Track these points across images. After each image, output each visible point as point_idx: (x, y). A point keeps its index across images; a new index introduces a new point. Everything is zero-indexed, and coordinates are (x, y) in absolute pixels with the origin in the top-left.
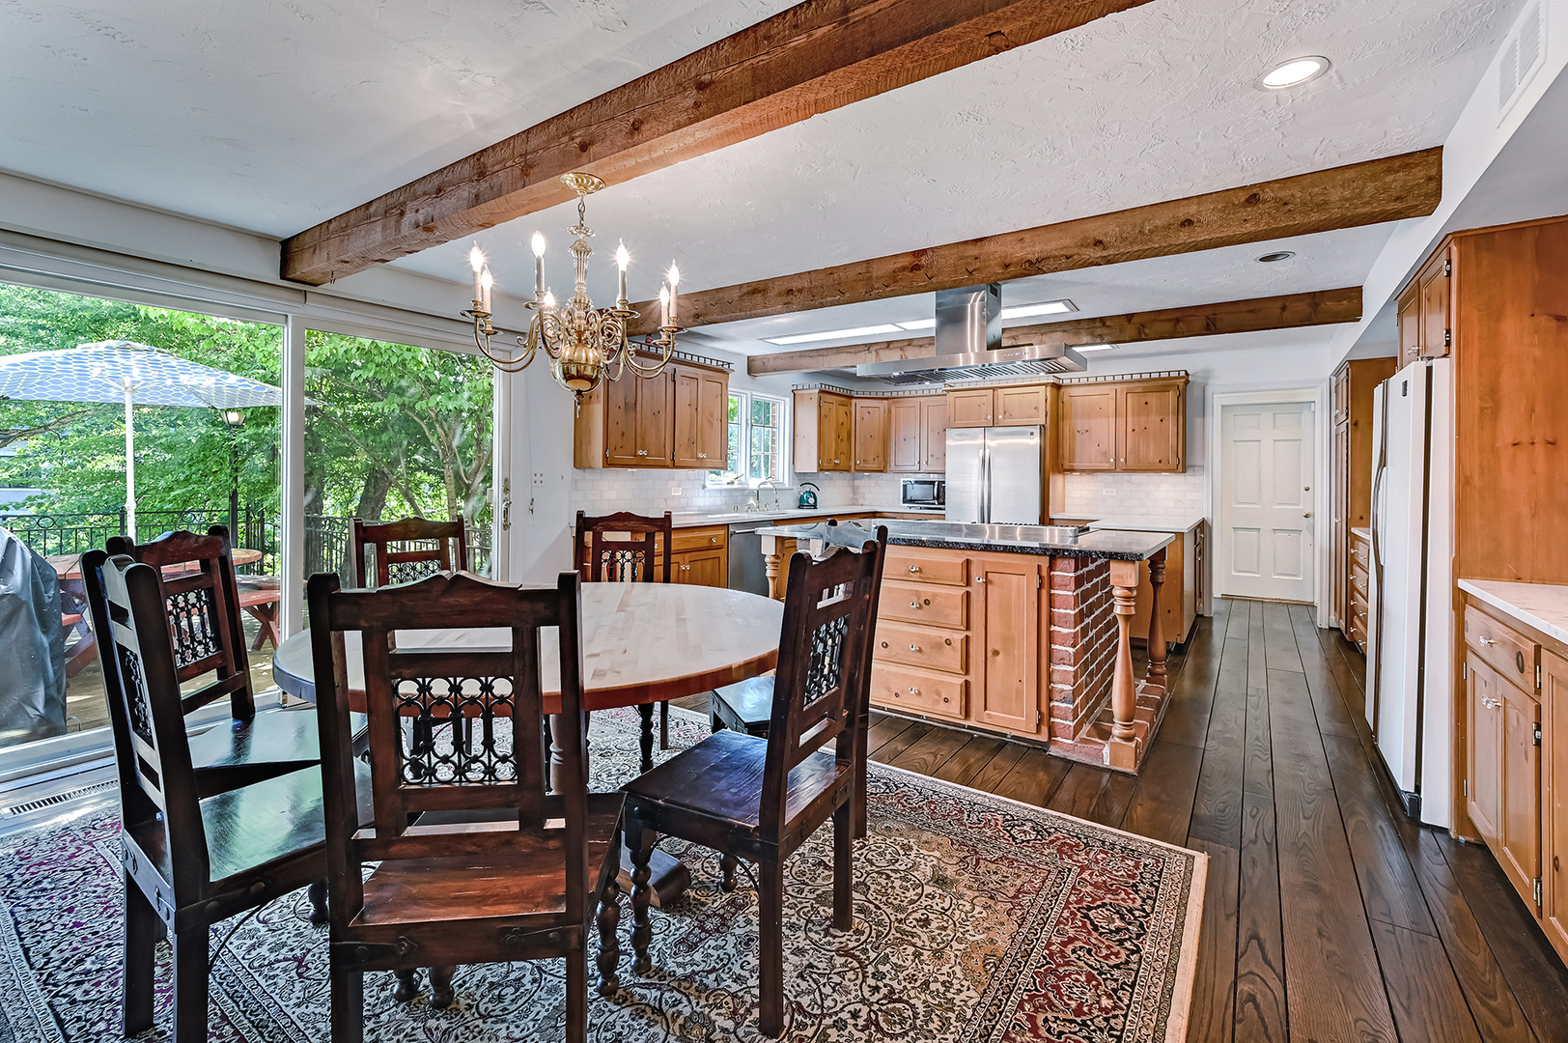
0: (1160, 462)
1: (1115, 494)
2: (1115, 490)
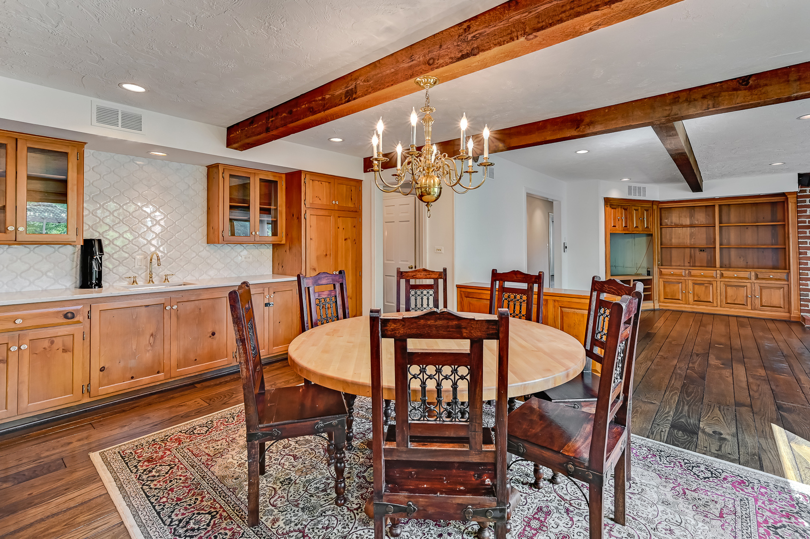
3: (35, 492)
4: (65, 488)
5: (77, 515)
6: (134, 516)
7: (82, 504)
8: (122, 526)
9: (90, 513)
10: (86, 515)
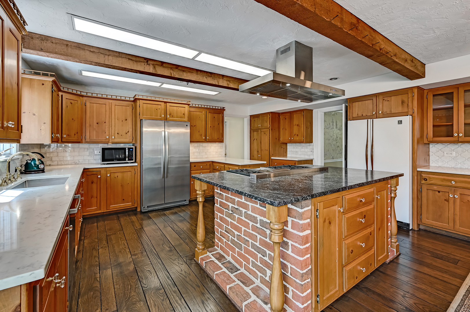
0: (218, 139)
1: (197, 151)
2: (197, 149)
3: (434, 264)
4: (446, 271)
5: (438, 283)
6: (459, 305)
7: (445, 281)
8: (450, 304)
9: (443, 287)
10: (441, 286)
